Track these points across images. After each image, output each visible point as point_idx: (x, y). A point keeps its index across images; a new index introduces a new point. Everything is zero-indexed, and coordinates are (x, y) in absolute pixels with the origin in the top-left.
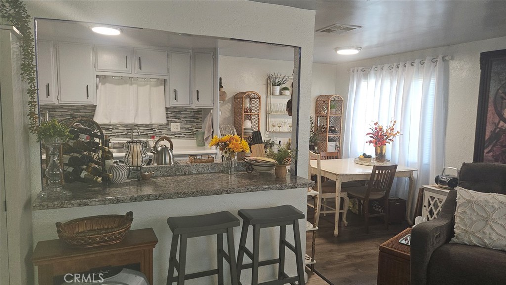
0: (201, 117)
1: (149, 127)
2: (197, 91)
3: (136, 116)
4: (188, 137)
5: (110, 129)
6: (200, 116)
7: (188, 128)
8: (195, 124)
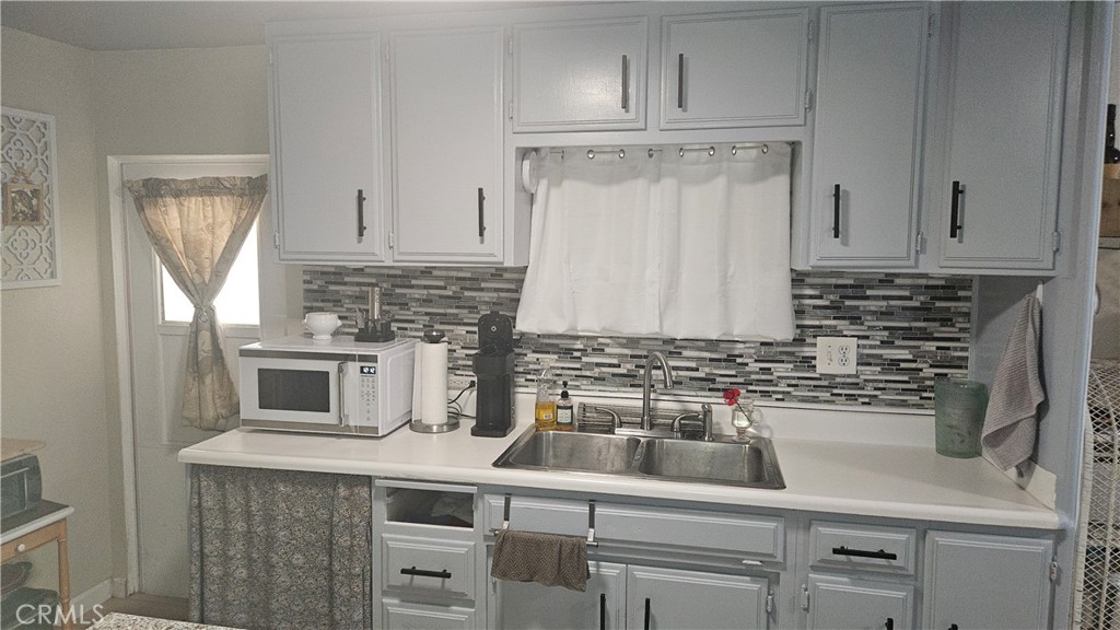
0: (967, 315)
1: (722, 352)
2: (957, 190)
3: (667, 304)
4: (892, 404)
5: (576, 354)
6: (963, 306)
7: (895, 362)
8: (931, 346)
